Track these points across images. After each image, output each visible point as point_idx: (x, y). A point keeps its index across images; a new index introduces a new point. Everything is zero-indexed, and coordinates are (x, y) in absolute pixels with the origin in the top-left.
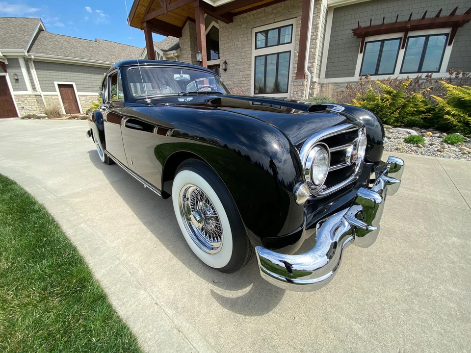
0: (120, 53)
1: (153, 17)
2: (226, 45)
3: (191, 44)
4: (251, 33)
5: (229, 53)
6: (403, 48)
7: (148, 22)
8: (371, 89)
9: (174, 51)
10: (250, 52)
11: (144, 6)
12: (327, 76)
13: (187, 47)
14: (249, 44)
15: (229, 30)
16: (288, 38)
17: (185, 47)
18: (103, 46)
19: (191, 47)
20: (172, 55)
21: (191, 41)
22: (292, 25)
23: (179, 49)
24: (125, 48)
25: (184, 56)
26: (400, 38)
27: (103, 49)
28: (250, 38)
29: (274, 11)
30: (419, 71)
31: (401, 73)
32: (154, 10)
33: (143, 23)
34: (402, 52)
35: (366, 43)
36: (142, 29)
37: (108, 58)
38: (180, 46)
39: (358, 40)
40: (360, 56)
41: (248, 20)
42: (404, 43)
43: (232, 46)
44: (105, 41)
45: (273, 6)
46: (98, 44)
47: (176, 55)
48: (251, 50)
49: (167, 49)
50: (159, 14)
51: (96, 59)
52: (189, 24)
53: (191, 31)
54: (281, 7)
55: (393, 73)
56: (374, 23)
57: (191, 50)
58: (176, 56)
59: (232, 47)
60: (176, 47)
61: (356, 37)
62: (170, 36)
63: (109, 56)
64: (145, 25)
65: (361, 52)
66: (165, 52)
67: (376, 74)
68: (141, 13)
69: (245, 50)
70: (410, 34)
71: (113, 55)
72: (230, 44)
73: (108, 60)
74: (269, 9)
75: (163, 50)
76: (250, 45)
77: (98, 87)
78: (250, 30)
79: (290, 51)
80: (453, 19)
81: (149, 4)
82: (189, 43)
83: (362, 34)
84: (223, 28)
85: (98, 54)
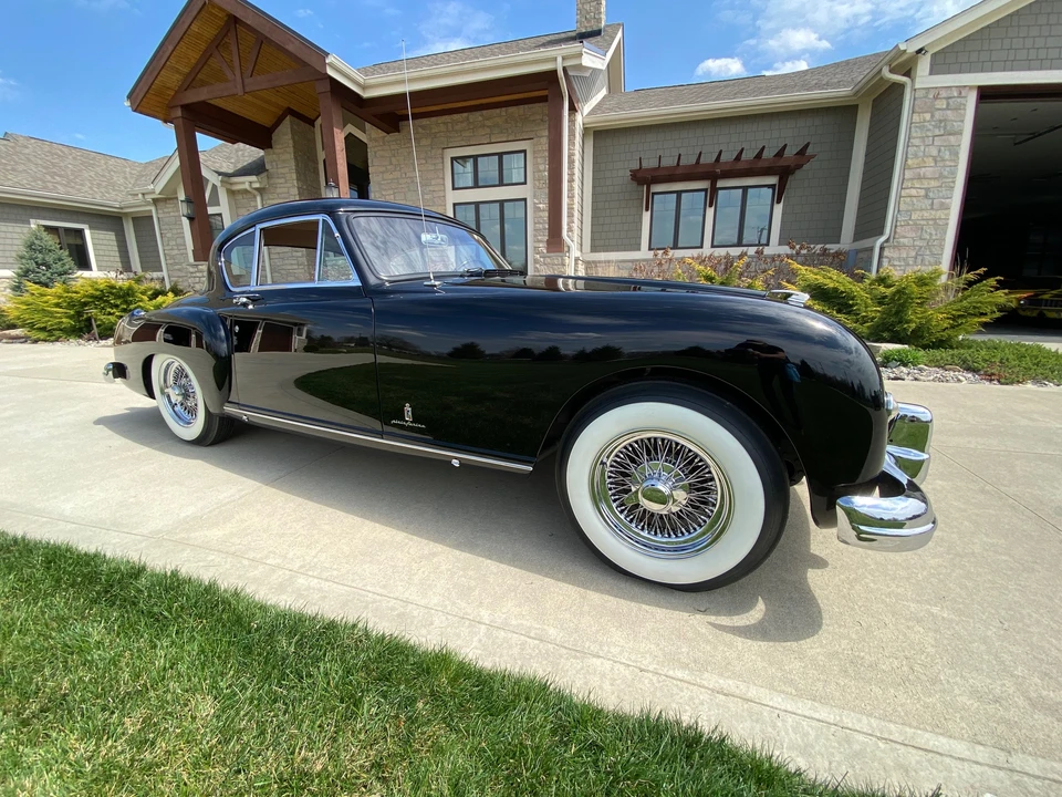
0: (80, 171)
1: (202, 98)
2: (387, 176)
3: (297, 165)
4: (443, 158)
5: (394, 193)
6: (710, 206)
7: (186, 108)
8: (680, 271)
9: (254, 178)
10: (441, 194)
11: (178, 71)
12: (594, 249)
13: (286, 170)
14: (438, 178)
15: (392, 147)
16: (519, 173)
17: (280, 171)
18: (27, 151)
19: (298, 172)
20: (247, 186)
21: (296, 158)
22: (525, 151)
23: (265, 174)
24: (94, 158)
25: (279, 190)
26: (706, 190)
27: (29, 160)
28: (440, 166)
29: (488, 123)
30: (739, 244)
31: (713, 246)
32: (203, 84)
33: (171, 107)
34: (710, 212)
35: (654, 194)
36: (166, 122)
37: (44, 182)
38: (267, 167)
39: (640, 188)
40: (646, 216)
41: (433, 131)
42: (712, 197)
43: (402, 178)
44: (33, 141)
45: (484, 112)
46: (12, 147)
47: (257, 185)
48: (444, 190)
49: (231, 171)
50: (220, 93)
51: (10, 183)
52: (291, 125)
53: (296, 138)
54: (500, 116)
55: (701, 247)
56: (665, 163)
57: (298, 179)
58: (256, 189)
59: (401, 181)
60: (257, 169)
61: (635, 184)
62: (241, 145)
63: (49, 178)
64: (179, 113)
65: (647, 210)
66: (226, 179)
67: (675, 247)
68: (168, 85)
69: (431, 188)
70: (720, 184)
71: (60, 176)
72: (397, 174)
73: (45, 188)
74: (476, 117)
75: (220, 174)
76: (441, 181)
77: (14, 254)
78: (440, 151)
79: (525, 200)
80: (782, 163)
81: (193, 69)
82: (293, 163)
83: (645, 179)
84: (376, 140)
85: (13, 170)
